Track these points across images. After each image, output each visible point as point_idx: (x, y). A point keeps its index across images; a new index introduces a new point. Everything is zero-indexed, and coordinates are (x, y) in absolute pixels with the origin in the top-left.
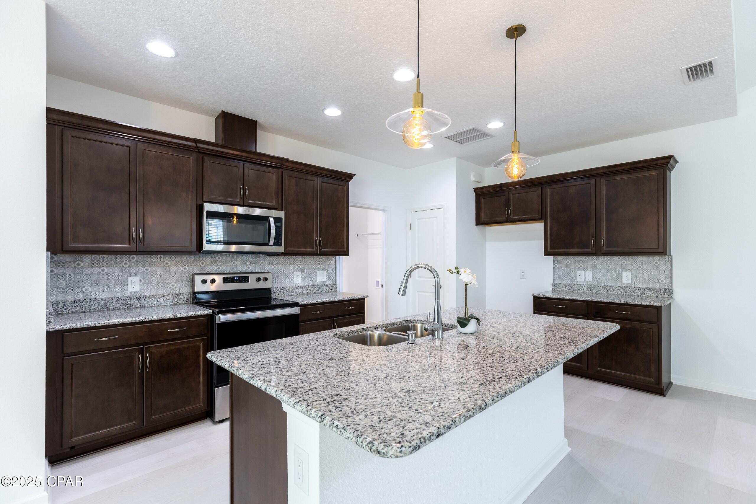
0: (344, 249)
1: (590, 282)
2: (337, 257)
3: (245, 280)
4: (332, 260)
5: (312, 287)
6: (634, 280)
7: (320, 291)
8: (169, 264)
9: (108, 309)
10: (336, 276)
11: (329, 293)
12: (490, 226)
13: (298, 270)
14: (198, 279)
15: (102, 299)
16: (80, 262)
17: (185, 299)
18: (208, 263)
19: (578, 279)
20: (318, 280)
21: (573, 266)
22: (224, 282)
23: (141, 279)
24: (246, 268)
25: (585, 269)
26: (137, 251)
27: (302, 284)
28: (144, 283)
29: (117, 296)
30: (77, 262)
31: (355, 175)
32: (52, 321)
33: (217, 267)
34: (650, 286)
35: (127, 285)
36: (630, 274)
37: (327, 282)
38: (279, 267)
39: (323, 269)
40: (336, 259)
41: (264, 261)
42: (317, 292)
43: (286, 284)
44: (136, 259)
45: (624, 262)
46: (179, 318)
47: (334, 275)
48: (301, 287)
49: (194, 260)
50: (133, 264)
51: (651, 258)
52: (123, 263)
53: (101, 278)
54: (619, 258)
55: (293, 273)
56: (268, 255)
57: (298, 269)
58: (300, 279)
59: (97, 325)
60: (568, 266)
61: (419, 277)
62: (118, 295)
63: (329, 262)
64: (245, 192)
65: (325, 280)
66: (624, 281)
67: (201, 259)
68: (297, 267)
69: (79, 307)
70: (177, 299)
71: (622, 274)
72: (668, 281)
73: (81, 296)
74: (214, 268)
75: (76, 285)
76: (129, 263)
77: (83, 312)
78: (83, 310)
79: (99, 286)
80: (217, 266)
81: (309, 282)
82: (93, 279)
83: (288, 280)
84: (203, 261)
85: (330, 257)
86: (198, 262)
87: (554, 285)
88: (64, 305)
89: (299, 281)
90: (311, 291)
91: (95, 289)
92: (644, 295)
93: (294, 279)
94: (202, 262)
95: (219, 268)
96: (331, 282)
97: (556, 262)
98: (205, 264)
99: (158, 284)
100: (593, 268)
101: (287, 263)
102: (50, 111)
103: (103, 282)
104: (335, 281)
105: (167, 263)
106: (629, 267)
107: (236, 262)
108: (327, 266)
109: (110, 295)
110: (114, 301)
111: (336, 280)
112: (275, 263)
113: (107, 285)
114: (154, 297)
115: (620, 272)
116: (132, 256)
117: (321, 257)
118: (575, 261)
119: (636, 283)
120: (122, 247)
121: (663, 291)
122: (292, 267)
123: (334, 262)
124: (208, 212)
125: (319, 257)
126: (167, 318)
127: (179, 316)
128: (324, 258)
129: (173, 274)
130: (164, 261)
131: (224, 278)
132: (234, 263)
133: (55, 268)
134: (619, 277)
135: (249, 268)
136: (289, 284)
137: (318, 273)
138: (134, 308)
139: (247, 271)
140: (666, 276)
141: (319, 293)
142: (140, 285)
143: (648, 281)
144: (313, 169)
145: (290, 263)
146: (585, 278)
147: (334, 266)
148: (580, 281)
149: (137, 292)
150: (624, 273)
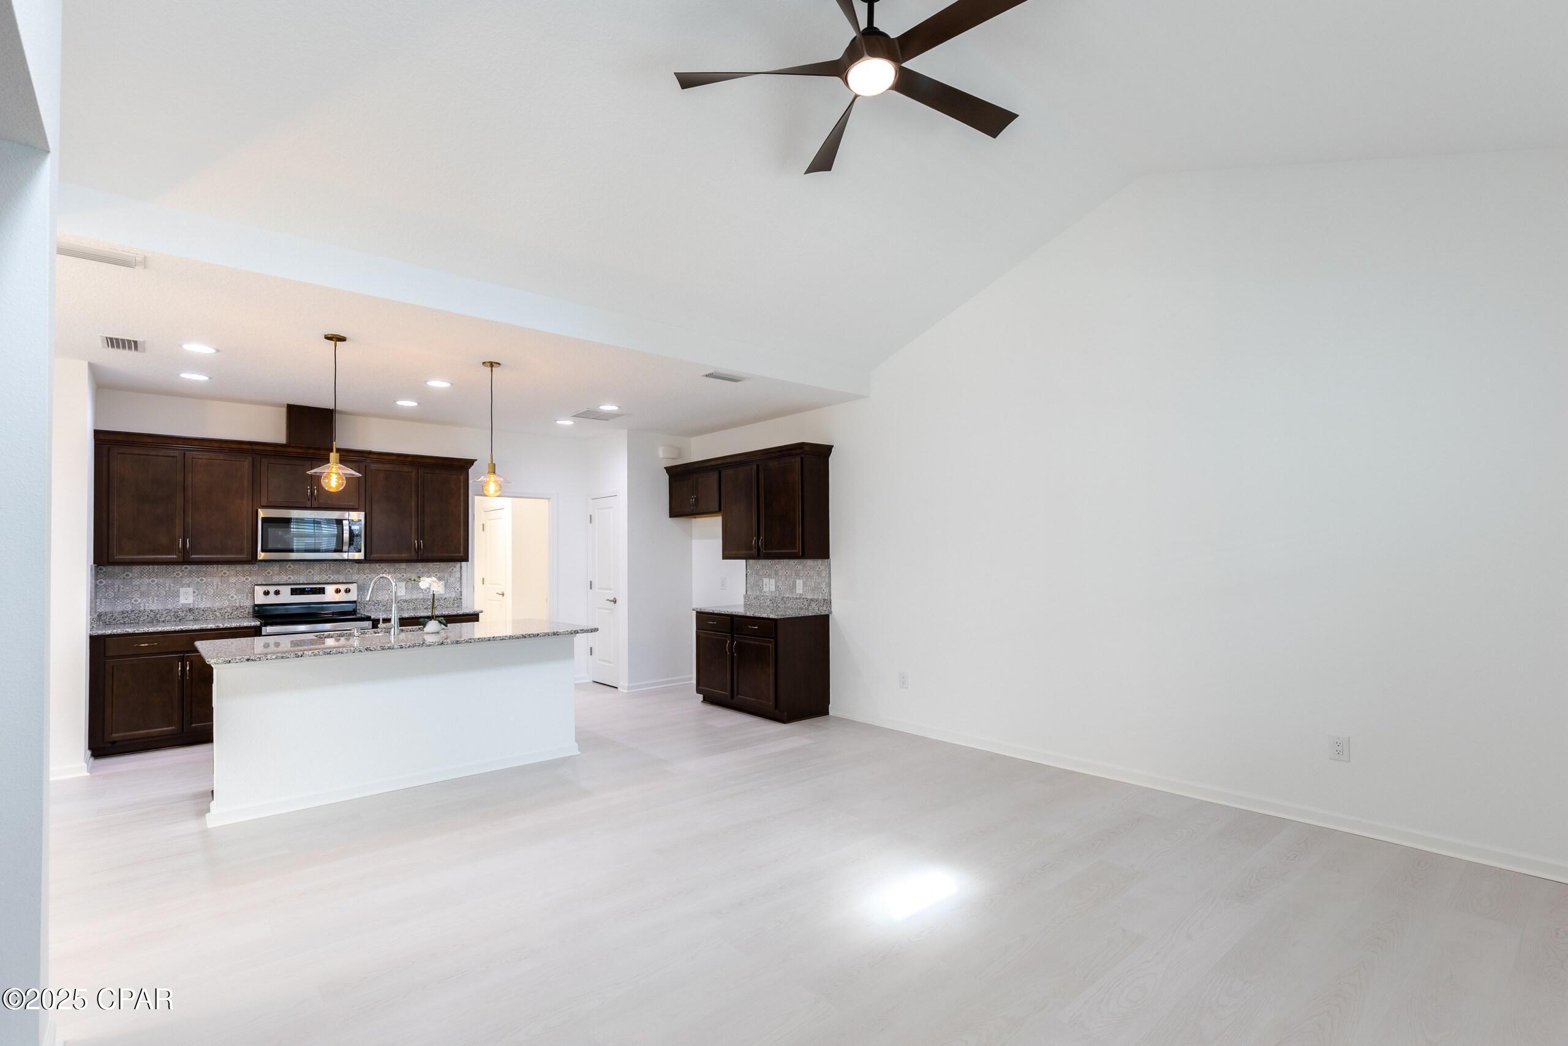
0: (460, 552)
1: (773, 595)
2: (463, 563)
3: (322, 591)
4: (455, 567)
5: (422, 601)
6: (805, 590)
8: (228, 574)
9: (158, 621)
10: (461, 587)
12: (695, 518)
13: (400, 580)
14: (260, 590)
15: (151, 611)
16: (129, 573)
17: (247, 612)
19: (764, 589)
21: (760, 573)
22: (292, 594)
23: (195, 590)
24: (326, 577)
25: (770, 576)
26: (184, 561)
27: (408, 597)
28: (198, 595)
29: (167, 608)
30: (126, 573)
31: (476, 460)
32: (95, 626)
34: (815, 597)
35: (179, 596)
36: (801, 582)
37: (448, 595)
40: (461, 567)
41: (352, 569)
43: (382, 596)
44: (189, 569)
45: (797, 568)
46: (222, 628)
47: (458, 587)
48: (405, 601)
49: (258, 569)
50: (186, 574)
51: (815, 562)
52: (175, 574)
53: (151, 589)
56: (357, 563)
58: (403, 590)
59: (137, 632)
60: (756, 573)
61: (599, 589)
62: (169, 607)
63: (451, 569)
64: (312, 493)
65: (443, 592)
66: (798, 591)
67: (267, 568)
68: (400, 576)
69: (127, 619)
70: (236, 613)
71: (796, 582)
72: (828, 591)
73: (130, 608)
74: (284, 578)
75: (125, 596)
76: (181, 574)
77: (131, 623)
78: (132, 622)
79: (149, 597)
80: (287, 576)
82: (142, 590)
83: (385, 592)
84: (270, 571)
85: (451, 564)
86: (263, 571)
87: (746, 597)
88: (112, 616)
90: (421, 606)
91: (144, 600)
95: (290, 578)
96: (454, 595)
97: (748, 567)
98: (272, 574)
99: (215, 595)
100: (775, 575)
101: (385, 571)
102: (97, 433)
103: (153, 594)
104: (459, 593)
105: (225, 573)
106: (801, 574)
107: (312, 571)
108: (446, 575)
109: (160, 607)
110: (164, 613)
111: (461, 592)
112: (367, 571)
113: (157, 596)
114: (209, 610)
115: (794, 580)
116: (185, 566)
117: (438, 563)
118: (763, 566)
119: (805, 593)
120: (168, 558)
121: (823, 602)
123: (458, 569)
124: (263, 519)
125: (435, 563)
126: (209, 628)
127: (222, 627)
128: (443, 565)
130: (222, 571)
131: (292, 589)
132: (310, 572)
133: (104, 579)
134: (794, 586)
135: (330, 577)
136: (387, 597)
138: (186, 620)
139: (328, 581)
140: (826, 584)
142: (194, 596)
143: (813, 590)
144: (409, 459)
146: (769, 588)
147: (458, 575)
148: (766, 592)
149: (190, 605)
150: (798, 581)
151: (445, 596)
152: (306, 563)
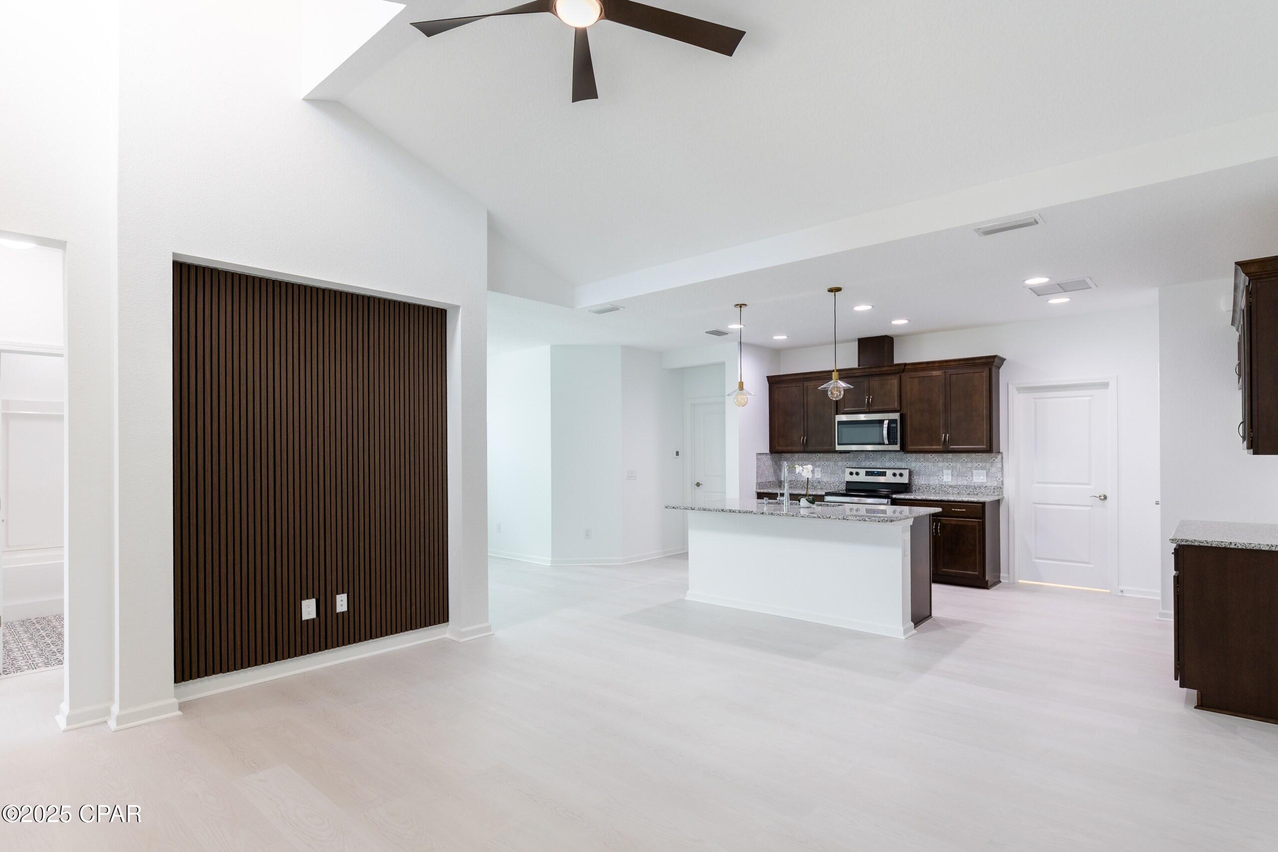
0: (985, 444)
2: (1001, 455)
3: (884, 474)
4: (996, 458)
5: (965, 487)
7: (976, 493)
10: (1002, 476)
11: (989, 496)
13: (948, 468)
14: (850, 472)
20: (974, 481)
22: (866, 475)
24: (894, 464)
26: (804, 451)
27: (954, 483)
28: (823, 471)
33: (870, 463)
35: (814, 473)
37: (989, 484)
38: (926, 464)
39: (982, 468)
40: (1002, 459)
41: (911, 458)
42: (971, 493)
43: (934, 481)
48: (951, 486)
55: (942, 470)
58: (950, 477)
63: (992, 460)
64: (868, 401)
65: (985, 481)
68: (947, 464)
74: (863, 464)
76: (815, 459)
81: (962, 481)
83: (936, 478)
86: (856, 458)
89: (950, 480)
90: (964, 492)
93: (943, 476)
94: (858, 458)
96: (995, 484)
99: (831, 473)
101: (936, 460)
102: (769, 379)
104: (1001, 483)
108: (988, 465)
111: (1002, 481)
112: (922, 460)
114: (828, 483)
117: (980, 454)
122: (940, 464)
123: (999, 460)
124: (838, 422)
125: (977, 454)
128: (983, 456)
129: (840, 467)
135: (896, 464)
136: (937, 482)
137: (975, 472)
139: (895, 467)
141: (975, 494)
144: (937, 365)
145: (939, 460)
147: (999, 465)
149: (819, 478)
151: (987, 485)
152: (880, 453)
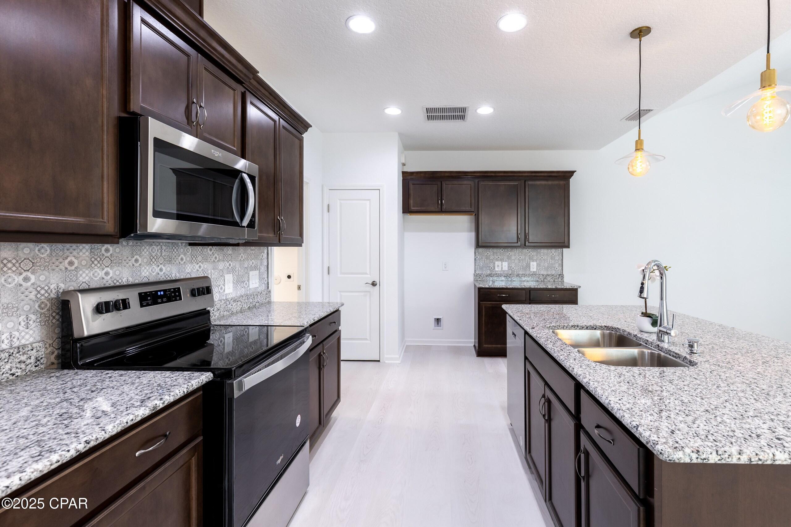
0: (300, 236)
1: (506, 272)
3: (176, 295)
4: (264, 253)
5: (245, 298)
6: (538, 268)
7: (254, 304)
10: (268, 277)
13: (228, 271)
14: (84, 304)
18: (84, 263)
19: (496, 269)
20: (251, 287)
21: (492, 257)
22: (143, 305)
25: (502, 260)
27: (235, 295)
31: (310, 125)
33: (104, 272)
34: (549, 273)
36: (535, 263)
37: (260, 288)
38: (206, 266)
39: (256, 268)
40: (268, 251)
42: (251, 305)
45: (531, 254)
46: (160, 410)
47: (266, 276)
48: (234, 300)
51: (549, 250)
54: (528, 250)
55: (223, 275)
57: (229, 269)
58: (231, 285)
60: (487, 258)
61: (341, 273)
63: (261, 255)
65: (257, 285)
66: (531, 270)
67: (68, 253)
68: (228, 265)
71: (530, 263)
72: (560, 269)
80: (103, 269)
81: (241, 289)
83: (216, 289)
84: (73, 259)
86: (61, 260)
87: (476, 275)
89: (231, 290)
90: (245, 305)
92: (545, 280)
93: (224, 286)
94: (69, 259)
95: (107, 274)
96: (264, 287)
97: (477, 254)
98: (76, 265)
100: (508, 259)
101: (216, 258)
104: (267, 285)
106: (535, 258)
108: (259, 263)
111: (268, 283)
115: (529, 262)
117: (254, 248)
118: (494, 253)
119: (539, 271)
121: (558, 276)
122: (221, 265)
123: (266, 256)
125: (251, 248)
127: (161, 406)
131: (140, 294)
134: (528, 266)
136: (218, 297)
137: (250, 273)
139: (172, 278)
140: (559, 264)
141: (254, 307)
143: (547, 269)
145: (219, 258)
146: (502, 268)
148: (497, 271)
150: (531, 263)
